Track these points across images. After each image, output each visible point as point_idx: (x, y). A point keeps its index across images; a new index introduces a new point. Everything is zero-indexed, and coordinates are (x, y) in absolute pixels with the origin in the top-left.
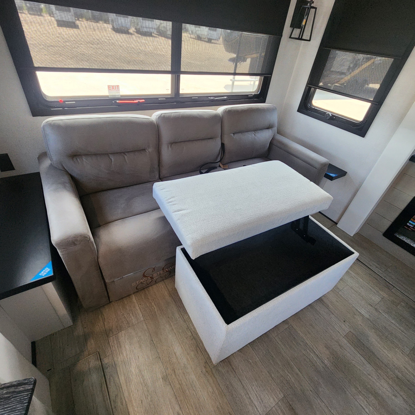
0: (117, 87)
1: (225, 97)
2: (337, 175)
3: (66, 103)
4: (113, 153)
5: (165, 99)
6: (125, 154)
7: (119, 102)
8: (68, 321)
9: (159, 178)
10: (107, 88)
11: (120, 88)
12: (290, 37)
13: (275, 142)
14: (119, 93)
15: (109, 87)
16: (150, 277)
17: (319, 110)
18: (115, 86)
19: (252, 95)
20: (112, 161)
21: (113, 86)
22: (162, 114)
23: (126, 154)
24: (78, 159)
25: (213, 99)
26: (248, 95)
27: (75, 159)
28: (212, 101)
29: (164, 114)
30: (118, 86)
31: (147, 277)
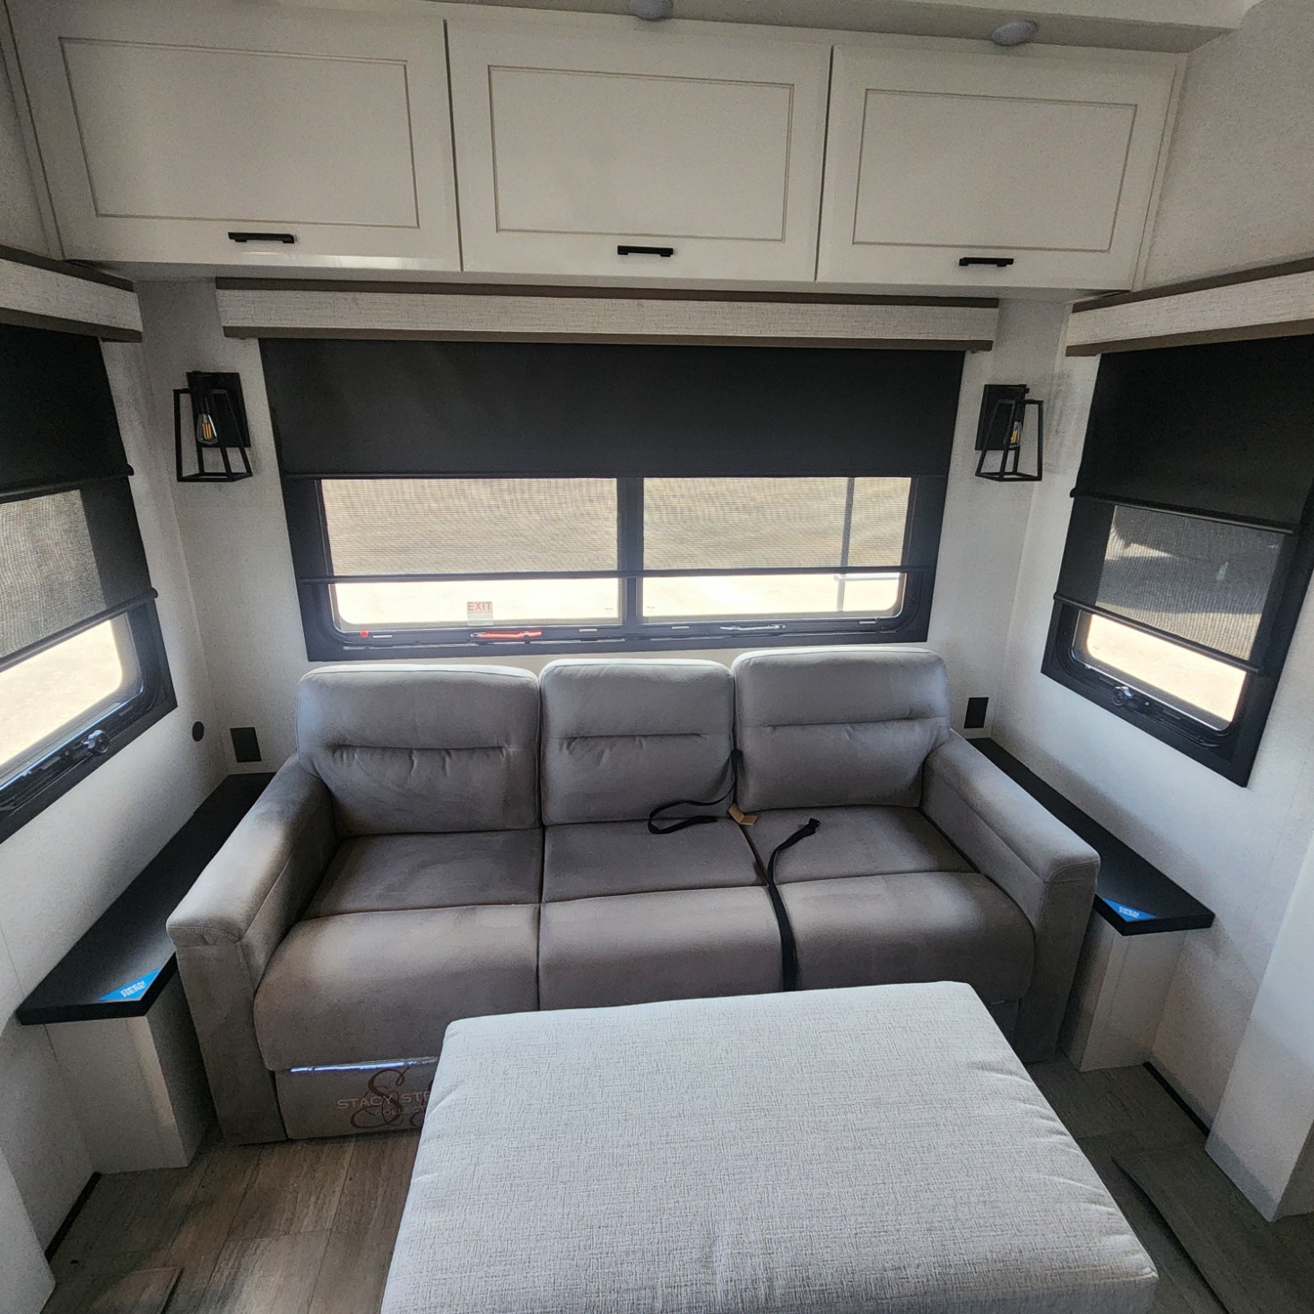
0: (486, 606)
1: (777, 627)
2: (1155, 917)
3: (375, 637)
4: (422, 750)
5: (596, 630)
6: (449, 754)
7: (484, 636)
8: (176, 1151)
9: (538, 825)
10: (465, 607)
11: (494, 607)
12: (978, 473)
13: (937, 764)
14: (492, 616)
15: (470, 605)
16: (392, 1100)
17: (1101, 674)
18: (483, 603)
19: (873, 620)
20: (412, 766)
21: (478, 604)
22: (557, 667)
23: (453, 753)
24: (345, 756)
25: (733, 631)
26: (859, 621)
27: (338, 754)
28: (734, 635)
29: (560, 668)
30: (489, 603)
31: (381, 1095)
